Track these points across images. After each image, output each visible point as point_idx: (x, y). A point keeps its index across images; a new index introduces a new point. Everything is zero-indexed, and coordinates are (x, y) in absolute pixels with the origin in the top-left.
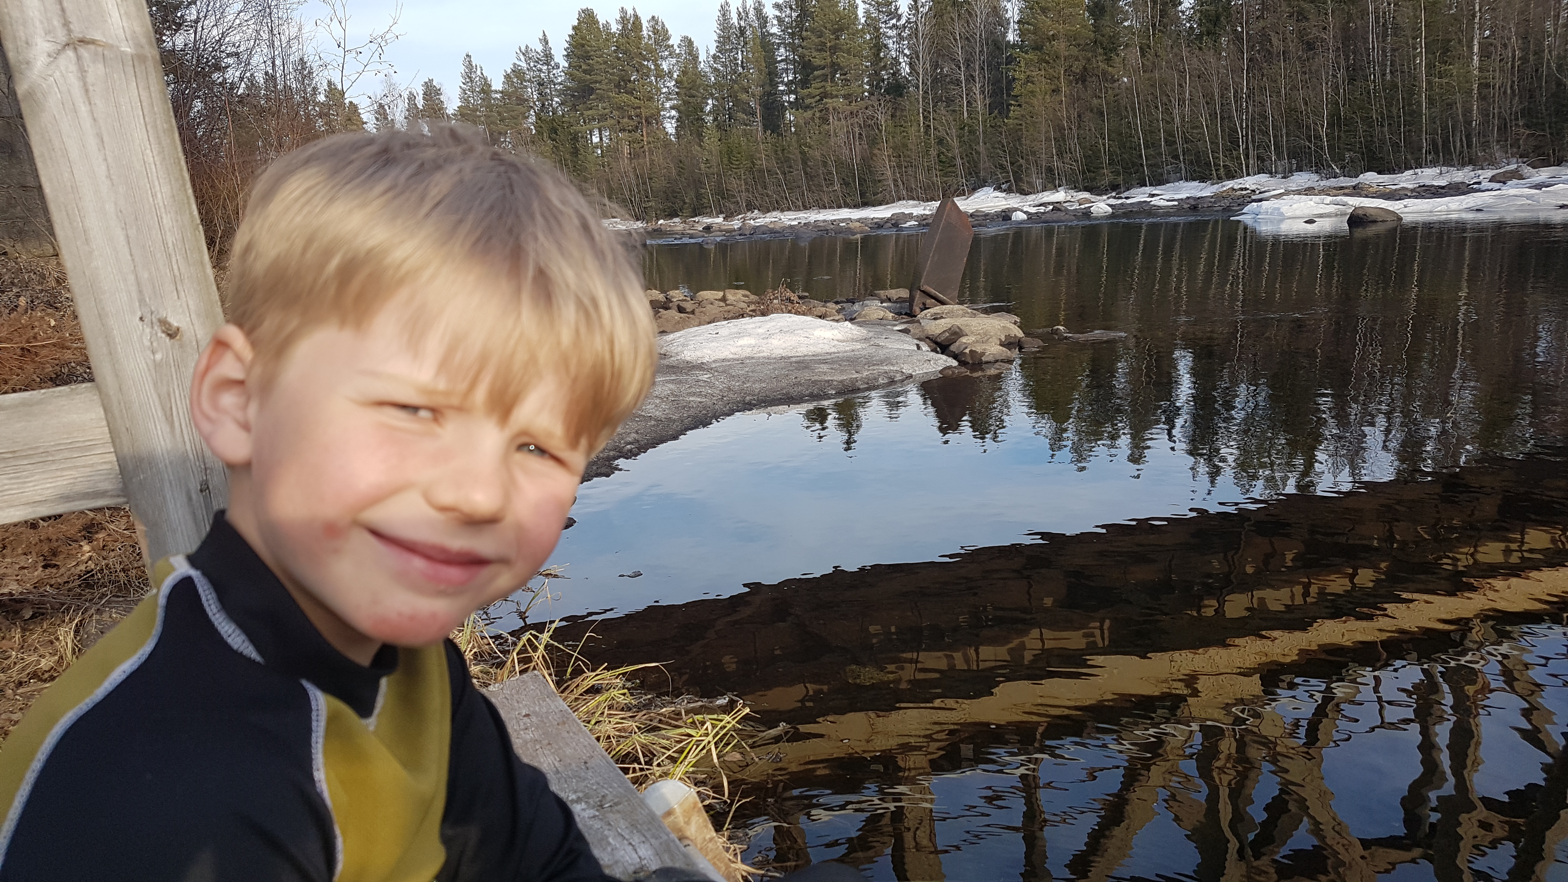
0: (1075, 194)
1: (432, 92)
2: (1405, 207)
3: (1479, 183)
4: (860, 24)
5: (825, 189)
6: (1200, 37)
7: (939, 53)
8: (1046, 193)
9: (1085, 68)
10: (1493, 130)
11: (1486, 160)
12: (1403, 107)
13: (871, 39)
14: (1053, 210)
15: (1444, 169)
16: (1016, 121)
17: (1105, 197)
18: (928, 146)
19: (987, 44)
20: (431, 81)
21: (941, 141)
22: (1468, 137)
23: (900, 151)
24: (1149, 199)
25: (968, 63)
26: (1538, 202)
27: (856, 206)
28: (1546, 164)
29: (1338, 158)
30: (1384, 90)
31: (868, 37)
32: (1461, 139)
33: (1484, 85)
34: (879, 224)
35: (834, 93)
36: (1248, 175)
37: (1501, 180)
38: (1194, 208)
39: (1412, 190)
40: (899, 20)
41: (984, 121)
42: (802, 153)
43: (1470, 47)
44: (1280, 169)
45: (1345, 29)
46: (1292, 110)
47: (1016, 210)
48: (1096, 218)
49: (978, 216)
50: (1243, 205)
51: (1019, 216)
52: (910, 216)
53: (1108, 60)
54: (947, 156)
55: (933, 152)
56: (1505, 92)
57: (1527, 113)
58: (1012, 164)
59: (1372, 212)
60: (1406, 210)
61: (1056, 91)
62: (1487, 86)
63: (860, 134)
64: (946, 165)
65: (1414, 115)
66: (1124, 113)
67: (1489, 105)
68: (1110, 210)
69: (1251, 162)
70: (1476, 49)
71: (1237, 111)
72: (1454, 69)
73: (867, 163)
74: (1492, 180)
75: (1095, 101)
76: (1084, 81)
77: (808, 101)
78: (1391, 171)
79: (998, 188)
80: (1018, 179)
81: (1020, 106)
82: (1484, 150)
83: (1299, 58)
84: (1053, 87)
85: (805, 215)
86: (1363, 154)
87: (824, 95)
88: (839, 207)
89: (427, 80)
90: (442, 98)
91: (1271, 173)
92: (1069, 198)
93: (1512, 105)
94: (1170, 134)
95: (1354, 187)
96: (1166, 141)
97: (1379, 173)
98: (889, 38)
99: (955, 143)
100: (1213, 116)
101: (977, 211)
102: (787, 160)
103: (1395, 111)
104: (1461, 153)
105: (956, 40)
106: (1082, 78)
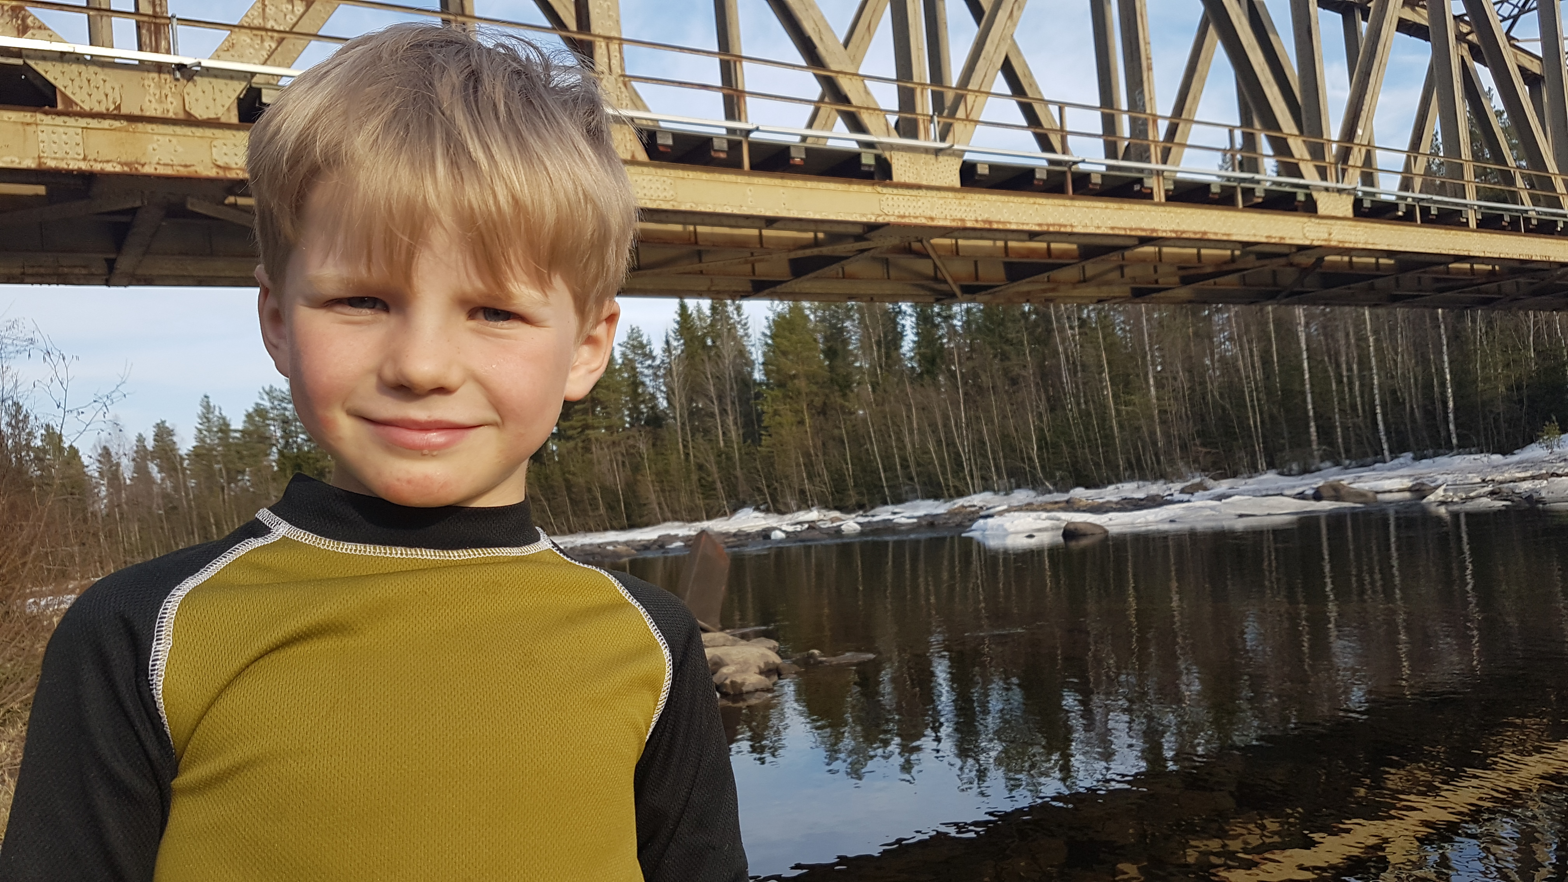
0: (827, 513)
1: (163, 433)
2: (1110, 520)
3: (1172, 495)
4: (617, 364)
5: (590, 513)
6: (921, 375)
7: (692, 389)
8: (801, 513)
9: (825, 403)
10: (1176, 449)
11: (1174, 474)
12: (1099, 431)
13: (629, 377)
14: (808, 528)
15: (1141, 483)
16: (769, 449)
17: (853, 516)
18: (689, 471)
19: (736, 382)
20: (163, 422)
21: (700, 467)
22: (1157, 455)
23: (662, 476)
24: (891, 517)
25: (720, 398)
26: (1220, 512)
27: (622, 528)
28: (1225, 476)
29: (1050, 477)
30: (1081, 418)
31: (626, 375)
32: (1151, 458)
33: (1163, 412)
34: (646, 546)
35: (596, 425)
36: (975, 492)
37: (1190, 490)
38: (931, 525)
39: (1117, 503)
40: (654, 360)
41: (739, 449)
42: (566, 480)
43: (1147, 382)
44: (1002, 487)
45: (1041, 366)
46: (1005, 436)
47: (774, 529)
48: (848, 536)
49: (740, 536)
50: (973, 520)
51: (778, 535)
52: (676, 538)
53: (844, 395)
54: (707, 481)
55: (694, 477)
56: (1181, 417)
57: (1201, 434)
58: (768, 487)
59: (1082, 526)
60: (1111, 523)
61: (801, 422)
62: (1166, 412)
63: (623, 462)
64: (707, 489)
65: (1108, 438)
66: (862, 441)
67: (1169, 428)
68: (858, 527)
69: (976, 481)
70: (1151, 382)
71: (958, 437)
72: (1135, 398)
73: (631, 487)
74: (1182, 491)
75: (836, 432)
76: (825, 414)
77: (570, 433)
78: (1096, 486)
79: (757, 509)
80: (774, 501)
81: (770, 435)
82: (1172, 466)
83: (1006, 392)
84: (799, 419)
85: (572, 540)
86: (1070, 472)
87: (586, 427)
88: (605, 529)
89: (159, 421)
90: (175, 439)
91: (994, 491)
92: (822, 517)
93: (1188, 429)
94: (904, 460)
95: (1067, 502)
96: (902, 465)
97: (1087, 488)
98: (646, 376)
99: (714, 469)
100: (939, 442)
101: (739, 531)
102: (551, 487)
103: (1092, 437)
104: (1152, 469)
105: (707, 378)
106: (823, 411)
